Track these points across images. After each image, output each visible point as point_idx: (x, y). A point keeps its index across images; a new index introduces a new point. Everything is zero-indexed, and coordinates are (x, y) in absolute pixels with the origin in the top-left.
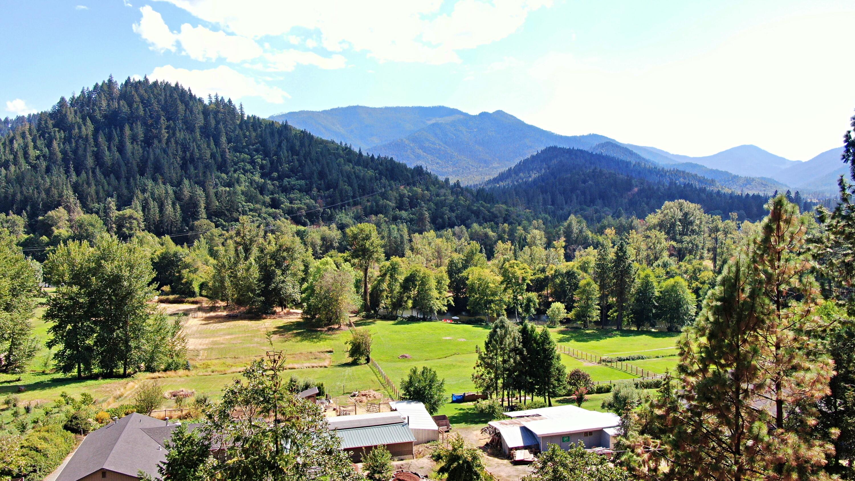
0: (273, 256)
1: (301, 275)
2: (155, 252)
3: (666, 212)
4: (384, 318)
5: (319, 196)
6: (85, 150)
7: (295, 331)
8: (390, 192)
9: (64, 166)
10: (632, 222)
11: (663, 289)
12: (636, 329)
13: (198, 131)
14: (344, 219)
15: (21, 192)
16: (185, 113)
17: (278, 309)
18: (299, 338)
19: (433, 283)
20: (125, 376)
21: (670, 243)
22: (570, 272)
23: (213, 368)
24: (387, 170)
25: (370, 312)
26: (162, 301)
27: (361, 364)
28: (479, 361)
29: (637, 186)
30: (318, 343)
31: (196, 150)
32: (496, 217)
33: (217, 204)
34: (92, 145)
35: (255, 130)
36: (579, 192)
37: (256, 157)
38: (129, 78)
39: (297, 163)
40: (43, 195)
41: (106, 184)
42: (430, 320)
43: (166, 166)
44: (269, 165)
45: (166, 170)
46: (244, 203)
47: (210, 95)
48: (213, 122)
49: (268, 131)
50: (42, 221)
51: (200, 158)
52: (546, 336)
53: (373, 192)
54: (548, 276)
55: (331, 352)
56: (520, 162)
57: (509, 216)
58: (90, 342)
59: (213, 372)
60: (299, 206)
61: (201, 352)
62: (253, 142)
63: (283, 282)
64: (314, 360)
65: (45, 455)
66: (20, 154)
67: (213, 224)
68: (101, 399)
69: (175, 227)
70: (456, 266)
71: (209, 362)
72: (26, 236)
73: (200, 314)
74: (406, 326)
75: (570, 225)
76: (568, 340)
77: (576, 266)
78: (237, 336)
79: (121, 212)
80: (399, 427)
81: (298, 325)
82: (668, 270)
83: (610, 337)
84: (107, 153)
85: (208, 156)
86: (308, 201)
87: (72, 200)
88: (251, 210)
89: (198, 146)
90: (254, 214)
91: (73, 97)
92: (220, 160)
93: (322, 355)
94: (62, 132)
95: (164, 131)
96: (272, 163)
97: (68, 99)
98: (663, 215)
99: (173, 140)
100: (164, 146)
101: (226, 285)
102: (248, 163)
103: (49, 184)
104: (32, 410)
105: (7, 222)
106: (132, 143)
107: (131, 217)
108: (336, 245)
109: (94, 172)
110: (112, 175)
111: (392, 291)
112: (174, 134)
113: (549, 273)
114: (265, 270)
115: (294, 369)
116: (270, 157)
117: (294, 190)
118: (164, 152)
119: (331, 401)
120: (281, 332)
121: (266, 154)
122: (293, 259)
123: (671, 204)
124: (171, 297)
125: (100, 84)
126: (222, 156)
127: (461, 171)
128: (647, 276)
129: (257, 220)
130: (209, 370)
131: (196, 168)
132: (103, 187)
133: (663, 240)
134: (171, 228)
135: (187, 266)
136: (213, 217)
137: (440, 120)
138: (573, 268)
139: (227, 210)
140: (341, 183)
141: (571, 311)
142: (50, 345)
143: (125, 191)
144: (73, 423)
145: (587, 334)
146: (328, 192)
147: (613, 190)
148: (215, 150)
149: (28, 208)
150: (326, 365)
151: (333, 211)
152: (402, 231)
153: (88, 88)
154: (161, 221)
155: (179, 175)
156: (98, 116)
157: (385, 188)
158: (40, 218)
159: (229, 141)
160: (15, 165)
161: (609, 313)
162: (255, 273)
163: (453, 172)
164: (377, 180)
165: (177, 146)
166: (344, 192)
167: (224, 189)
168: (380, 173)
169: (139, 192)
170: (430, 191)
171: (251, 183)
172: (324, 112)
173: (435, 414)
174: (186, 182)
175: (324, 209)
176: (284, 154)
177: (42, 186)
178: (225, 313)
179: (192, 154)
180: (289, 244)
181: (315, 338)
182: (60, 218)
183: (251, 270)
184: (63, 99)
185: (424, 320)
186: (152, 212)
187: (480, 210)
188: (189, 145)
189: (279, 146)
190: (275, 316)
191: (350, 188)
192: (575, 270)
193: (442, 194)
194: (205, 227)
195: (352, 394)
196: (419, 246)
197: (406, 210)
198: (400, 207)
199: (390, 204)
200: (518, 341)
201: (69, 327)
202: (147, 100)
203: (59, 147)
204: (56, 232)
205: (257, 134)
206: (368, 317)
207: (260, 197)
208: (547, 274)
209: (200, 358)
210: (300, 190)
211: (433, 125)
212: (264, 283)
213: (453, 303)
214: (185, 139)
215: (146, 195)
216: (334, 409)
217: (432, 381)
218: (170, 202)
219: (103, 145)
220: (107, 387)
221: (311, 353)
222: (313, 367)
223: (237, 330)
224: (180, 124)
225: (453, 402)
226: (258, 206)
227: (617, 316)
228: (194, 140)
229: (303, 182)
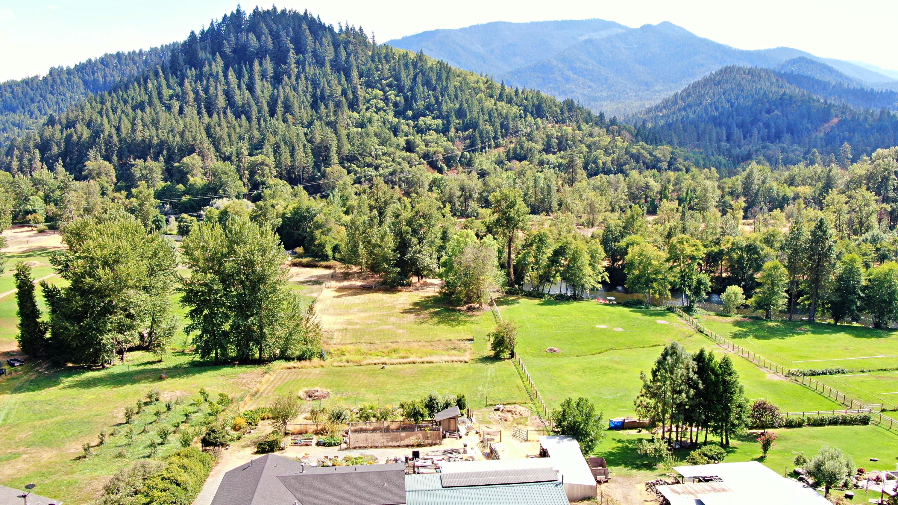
0: (409, 223)
1: (439, 242)
2: (287, 206)
3: (877, 162)
4: (529, 295)
5: (457, 137)
6: (216, 89)
7: (432, 310)
8: (536, 132)
9: (196, 106)
10: (830, 171)
11: (872, 277)
12: (832, 322)
13: (328, 64)
14: (484, 164)
15: (157, 136)
16: (315, 45)
17: (414, 279)
18: (436, 320)
19: (586, 258)
20: (260, 362)
21: (882, 206)
22: (750, 246)
23: (348, 357)
24: (533, 105)
25: (514, 287)
26: (295, 265)
27: (505, 359)
28: (644, 391)
29: (836, 116)
30: (457, 328)
31: (327, 87)
32: (659, 161)
33: (349, 147)
34: (223, 82)
35: (388, 62)
36: (761, 124)
37: (390, 92)
38: (257, 8)
39: (433, 100)
40: (178, 139)
41: (237, 125)
42: (581, 299)
43: (296, 105)
44: (403, 102)
45: (297, 109)
46: (377, 146)
47: (339, 24)
48: (343, 55)
49: (402, 62)
50: (178, 168)
51: (331, 96)
52: (727, 365)
53: (516, 132)
54: (723, 250)
55: (471, 340)
56: (690, 85)
57: (675, 160)
58: (226, 327)
59: (348, 362)
60: (436, 149)
61: (336, 333)
62: (387, 76)
63: (420, 252)
64: (453, 352)
65: (185, 489)
66: (155, 95)
67: (345, 171)
68: (238, 395)
69: (307, 173)
70: (612, 234)
71: (344, 348)
72: (163, 184)
73: (335, 284)
74: (553, 307)
75: (750, 175)
76: (745, 335)
77: (760, 238)
78: (372, 313)
79: (253, 158)
80: (552, 486)
81: (435, 301)
82: (879, 246)
83: (798, 334)
84: (237, 91)
85: (339, 93)
86: (445, 143)
87: (205, 145)
88: (384, 154)
89: (329, 82)
90: (388, 158)
91: (203, 30)
92: (351, 97)
93: (462, 345)
94: (193, 69)
95: (293, 66)
96: (406, 99)
97: (198, 33)
98: (873, 166)
99: (302, 76)
100: (294, 82)
101: (360, 252)
102: (381, 99)
103: (183, 126)
104: (173, 408)
105: (145, 168)
106: (262, 80)
107: (263, 163)
108: (476, 196)
109: (225, 113)
110: (243, 116)
111: (537, 262)
112: (304, 69)
113: (725, 246)
114: (401, 237)
115: (433, 363)
116: (404, 93)
117: (429, 130)
118: (294, 90)
119: (473, 419)
120: (417, 310)
121: (400, 89)
122: (430, 226)
123: (886, 151)
124: (304, 260)
125: (229, 15)
126: (353, 92)
127: (617, 96)
128: (853, 261)
129: (391, 166)
130: (344, 358)
131: (327, 107)
132: (234, 129)
133: (873, 203)
134: (303, 174)
135: (319, 226)
136: (346, 162)
137: (595, 36)
138: (755, 241)
139: (360, 154)
140: (481, 122)
141: (750, 297)
142: (188, 330)
143: (256, 134)
144: (211, 437)
145: (769, 327)
146: (467, 133)
147: (805, 121)
148: (346, 86)
149: (165, 152)
150: (467, 360)
151: (473, 156)
152: (549, 180)
153: (217, 20)
154: (293, 167)
155: (309, 114)
156: (228, 51)
157: (530, 126)
158: (176, 164)
159: (361, 76)
160: (150, 106)
161: (799, 301)
162: (390, 242)
163: (607, 97)
164: (521, 117)
165: (307, 81)
166: (485, 132)
167: (355, 129)
168: (525, 110)
169: (270, 135)
170: (582, 130)
171: (384, 123)
172: (463, 30)
173: (592, 455)
174: (317, 123)
175: (463, 153)
176: (420, 89)
177: (176, 129)
178: (359, 283)
179: (322, 91)
180: (425, 210)
181: (454, 321)
182: (194, 165)
183: (386, 239)
184: (193, 33)
185: (574, 298)
186: (283, 157)
187: (640, 153)
188: (319, 81)
189: (414, 79)
190: (411, 288)
191: (491, 128)
192: (758, 243)
193: (595, 134)
194: (336, 175)
195: (496, 407)
196: (569, 201)
197: (554, 153)
198: (547, 150)
199: (536, 146)
200: (693, 371)
201: (206, 312)
202: (276, 32)
203: (191, 86)
204: (192, 180)
205: (390, 67)
206: (510, 293)
207: (394, 139)
208: (723, 247)
209: (334, 341)
210: (436, 131)
211: (586, 41)
212: (399, 253)
213: (608, 280)
214: (315, 74)
215: (277, 139)
216: (477, 433)
217: (588, 416)
218: (301, 147)
219: (233, 83)
220: (243, 378)
221: (450, 340)
222: (452, 361)
223: (372, 306)
224: (309, 57)
225: (610, 429)
226: (392, 149)
227: (810, 305)
228: (325, 75)
229: (439, 122)
